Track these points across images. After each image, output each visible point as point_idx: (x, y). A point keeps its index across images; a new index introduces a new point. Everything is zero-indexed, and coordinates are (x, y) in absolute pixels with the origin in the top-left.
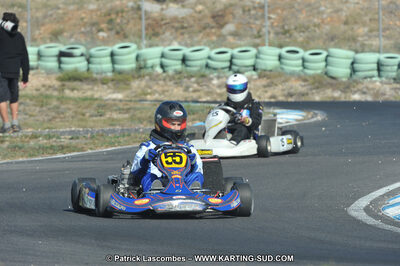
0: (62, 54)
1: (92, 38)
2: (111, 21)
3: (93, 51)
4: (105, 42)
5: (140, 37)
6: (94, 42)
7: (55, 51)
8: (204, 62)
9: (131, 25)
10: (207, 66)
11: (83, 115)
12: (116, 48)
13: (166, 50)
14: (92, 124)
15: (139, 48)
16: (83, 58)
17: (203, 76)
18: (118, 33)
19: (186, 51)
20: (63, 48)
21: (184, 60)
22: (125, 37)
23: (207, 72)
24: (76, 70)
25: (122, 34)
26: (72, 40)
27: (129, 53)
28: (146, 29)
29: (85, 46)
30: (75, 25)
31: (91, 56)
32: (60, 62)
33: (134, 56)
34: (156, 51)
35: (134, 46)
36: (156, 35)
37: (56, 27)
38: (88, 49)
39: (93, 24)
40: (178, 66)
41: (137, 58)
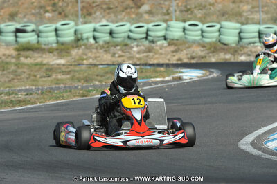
0: (18, 31)
1: (41, 18)
2: (54, 5)
3: (41, 28)
4: (51, 20)
5: (77, 16)
6: (42, 20)
7: (12, 28)
8: (126, 34)
9: (69, 7)
10: (129, 37)
11: (35, 76)
12: (59, 25)
13: (97, 25)
14: (41, 83)
15: (77, 24)
16: (34, 33)
17: (126, 45)
18: (60, 13)
19: (113, 26)
20: (19, 26)
21: (111, 33)
22: (66, 16)
23: (129, 42)
24: (29, 42)
25: (63, 15)
26: (25, 20)
27: (69, 29)
28: (82, 10)
29: (35, 24)
30: (27, 8)
31: (40, 32)
32: (16, 37)
33: (73, 31)
34: (90, 26)
35: (72, 23)
36: (90, 14)
37: (12, 10)
38: (38, 26)
39: (41, 7)
40: (107, 38)
41: (75, 32)
